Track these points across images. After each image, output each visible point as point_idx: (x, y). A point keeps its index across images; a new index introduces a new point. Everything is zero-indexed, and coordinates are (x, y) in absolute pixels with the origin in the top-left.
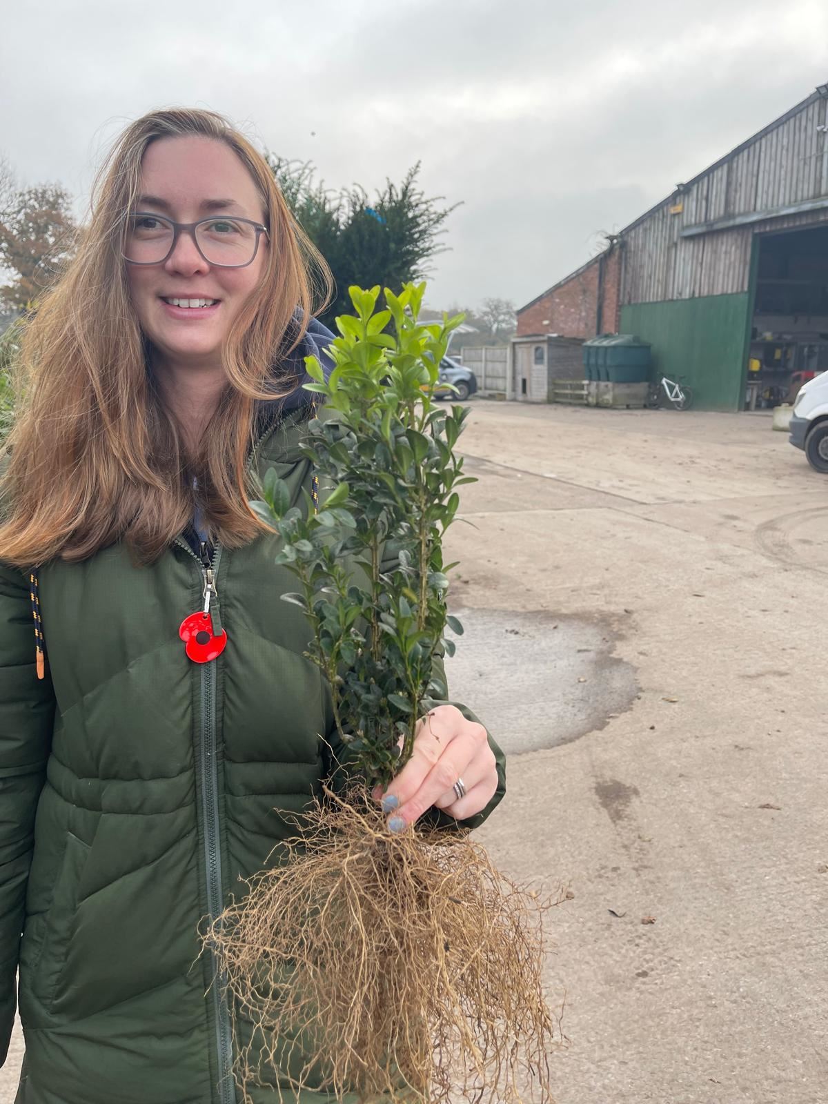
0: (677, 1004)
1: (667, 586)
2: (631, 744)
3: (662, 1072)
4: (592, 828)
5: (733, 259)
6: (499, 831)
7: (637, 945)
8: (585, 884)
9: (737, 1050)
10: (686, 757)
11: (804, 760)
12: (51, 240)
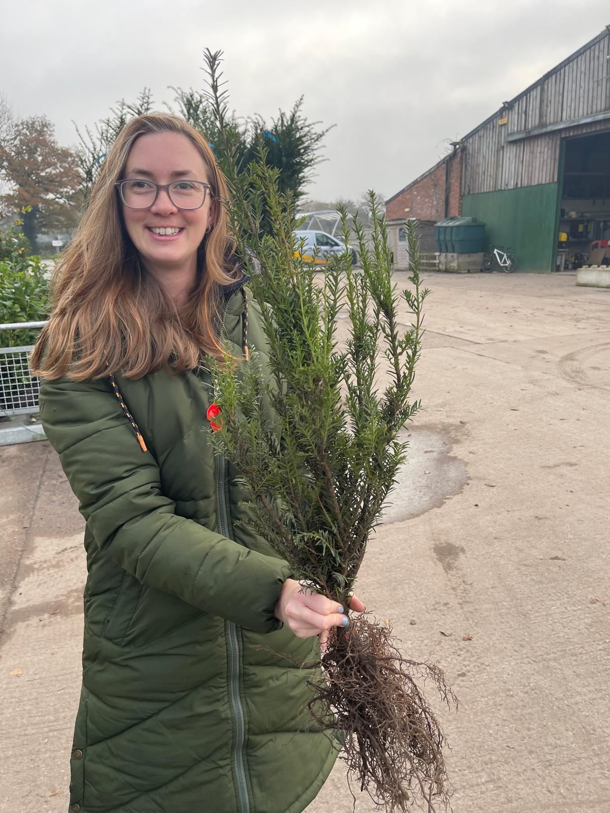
0: (485, 694)
1: (492, 403)
2: (461, 517)
3: (474, 741)
4: (430, 576)
5: (545, 157)
6: (364, 579)
7: (459, 655)
8: (424, 614)
9: (527, 726)
10: (499, 525)
11: (585, 525)
12: (40, 158)
